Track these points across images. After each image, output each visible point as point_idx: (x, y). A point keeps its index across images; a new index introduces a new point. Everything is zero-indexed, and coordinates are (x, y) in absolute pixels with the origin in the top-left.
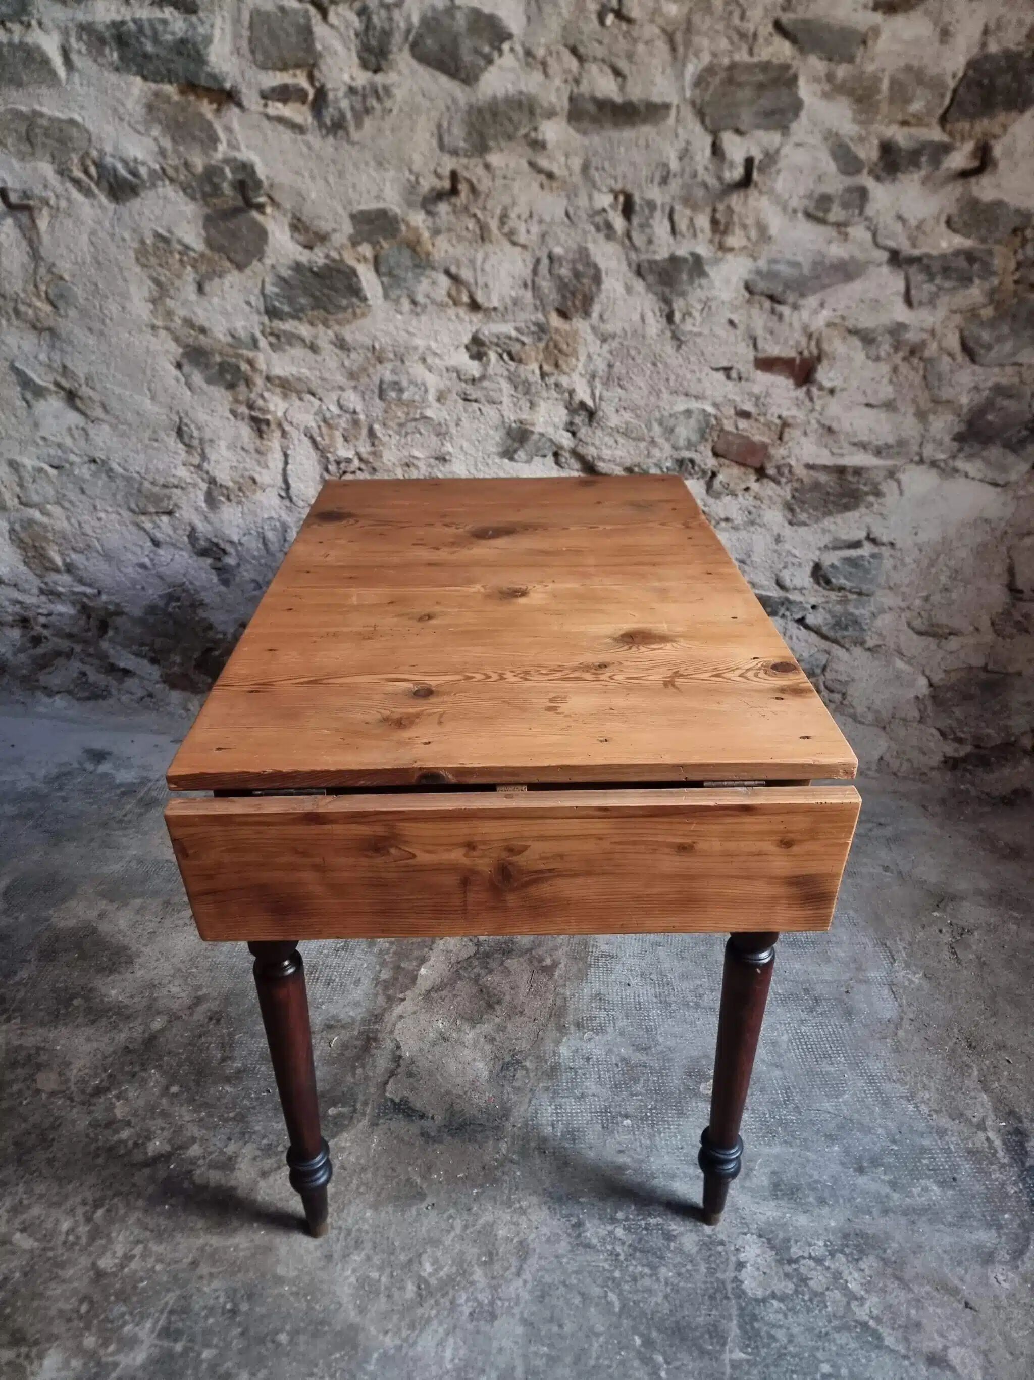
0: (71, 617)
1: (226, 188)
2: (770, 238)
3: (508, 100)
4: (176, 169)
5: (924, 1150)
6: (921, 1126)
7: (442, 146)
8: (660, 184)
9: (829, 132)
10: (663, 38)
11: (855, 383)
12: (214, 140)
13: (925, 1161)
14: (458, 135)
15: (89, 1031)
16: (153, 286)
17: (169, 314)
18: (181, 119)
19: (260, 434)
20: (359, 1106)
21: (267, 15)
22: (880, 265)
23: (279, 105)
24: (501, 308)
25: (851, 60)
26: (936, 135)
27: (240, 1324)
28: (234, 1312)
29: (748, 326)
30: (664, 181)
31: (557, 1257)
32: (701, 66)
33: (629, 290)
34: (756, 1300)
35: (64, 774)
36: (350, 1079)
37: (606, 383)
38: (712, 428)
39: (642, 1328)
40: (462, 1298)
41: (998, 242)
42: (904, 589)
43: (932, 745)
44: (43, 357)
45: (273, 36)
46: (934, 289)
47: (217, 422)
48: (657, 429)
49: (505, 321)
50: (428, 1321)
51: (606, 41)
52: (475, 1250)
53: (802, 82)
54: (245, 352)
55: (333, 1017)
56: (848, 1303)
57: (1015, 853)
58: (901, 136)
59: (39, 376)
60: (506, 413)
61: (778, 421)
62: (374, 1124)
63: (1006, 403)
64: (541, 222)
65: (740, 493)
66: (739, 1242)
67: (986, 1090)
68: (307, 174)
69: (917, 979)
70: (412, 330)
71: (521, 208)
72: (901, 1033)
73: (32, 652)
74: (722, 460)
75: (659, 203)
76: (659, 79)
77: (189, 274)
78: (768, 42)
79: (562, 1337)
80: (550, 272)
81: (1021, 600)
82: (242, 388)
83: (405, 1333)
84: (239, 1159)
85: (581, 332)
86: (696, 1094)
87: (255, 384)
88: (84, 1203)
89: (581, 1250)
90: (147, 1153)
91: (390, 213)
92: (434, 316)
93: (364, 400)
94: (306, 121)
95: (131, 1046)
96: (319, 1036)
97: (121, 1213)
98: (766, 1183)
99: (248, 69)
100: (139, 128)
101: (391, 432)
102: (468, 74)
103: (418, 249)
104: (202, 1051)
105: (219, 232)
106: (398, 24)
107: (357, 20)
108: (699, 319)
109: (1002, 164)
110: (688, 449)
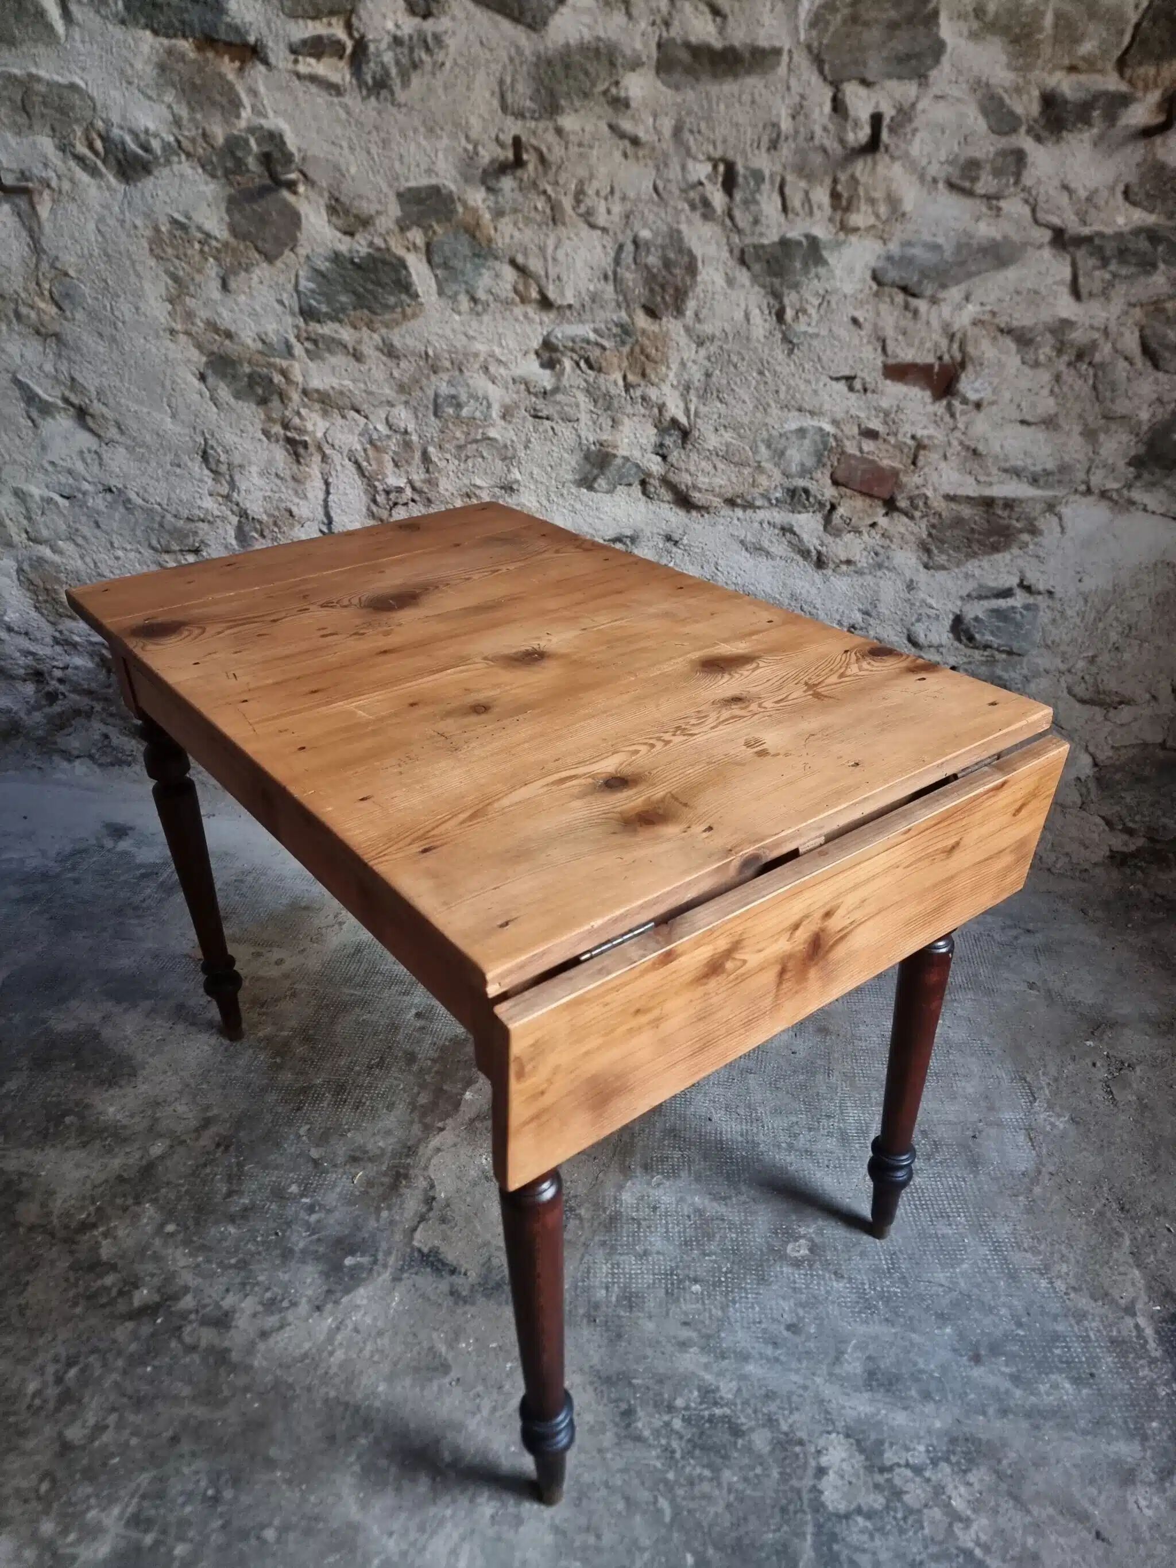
0: (89, 671)
1: (251, 162)
2: (904, 215)
3: (584, 48)
4: (193, 141)
5: (1056, 1337)
6: (1055, 1307)
7: (504, 107)
8: (769, 150)
9: (979, 82)
11: (1007, 395)
12: (236, 104)
13: (1058, 1351)
14: (522, 94)
15: (80, 1155)
16: (170, 282)
17: (190, 315)
18: (198, 81)
19: (297, 457)
20: (380, 1256)
22: (1040, 247)
23: (312, 61)
24: (577, 306)
26: (1112, 83)
27: (221, 1515)
28: (216, 1500)
29: (875, 325)
30: (774, 145)
31: (600, 1451)
33: (730, 282)
34: (838, 1515)
35: (80, 852)
36: (372, 1224)
37: (703, 397)
38: (831, 450)
39: (696, 1544)
42: (1063, 648)
43: (1095, 836)
44: (49, 367)
46: (1108, 276)
47: (248, 445)
48: (764, 452)
49: (582, 322)
50: (441, 1522)
53: (943, 19)
54: (278, 360)
55: (360, 1147)
56: (951, 1525)
58: (1066, 85)
59: (45, 391)
60: (583, 434)
61: (911, 442)
62: (396, 1279)
64: (624, 198)
65: (864, 530)
66: (821, 1443)
67: (1138, 1265)
68: (345, 144)
69: (1061, 1123)
70: (471, 333)
71: (601, 183)
72: (1037, 1189)
73: (47, 710)
74: (843, 490)
75: (767, 173)
76: (767, 19)
77: (212, 268)
79: (598, 1550)
80: (635, 262)
83: (413, 1535)
84: (237, 1315)
85: (674, 336)
86: (782, 1256)
87: (290, 399)
88: (56, 1360)
89: (630, 1444)
90: (132, 1303)
91: (444, 191)
92: (498, 316)
93: (417, 417)
94: (343, 79)
95: (125, 1175)
96: (341, 1170)
97: (97, 1374)
98: (859, 1370)
99: (274, 18)
100: (150, 92)
101: (448, 456)
102: (534, 17)
103: (478, 234)
104: (204, 1183)
105: (244, 216)
108: (815, 317)
110: (802, 476)
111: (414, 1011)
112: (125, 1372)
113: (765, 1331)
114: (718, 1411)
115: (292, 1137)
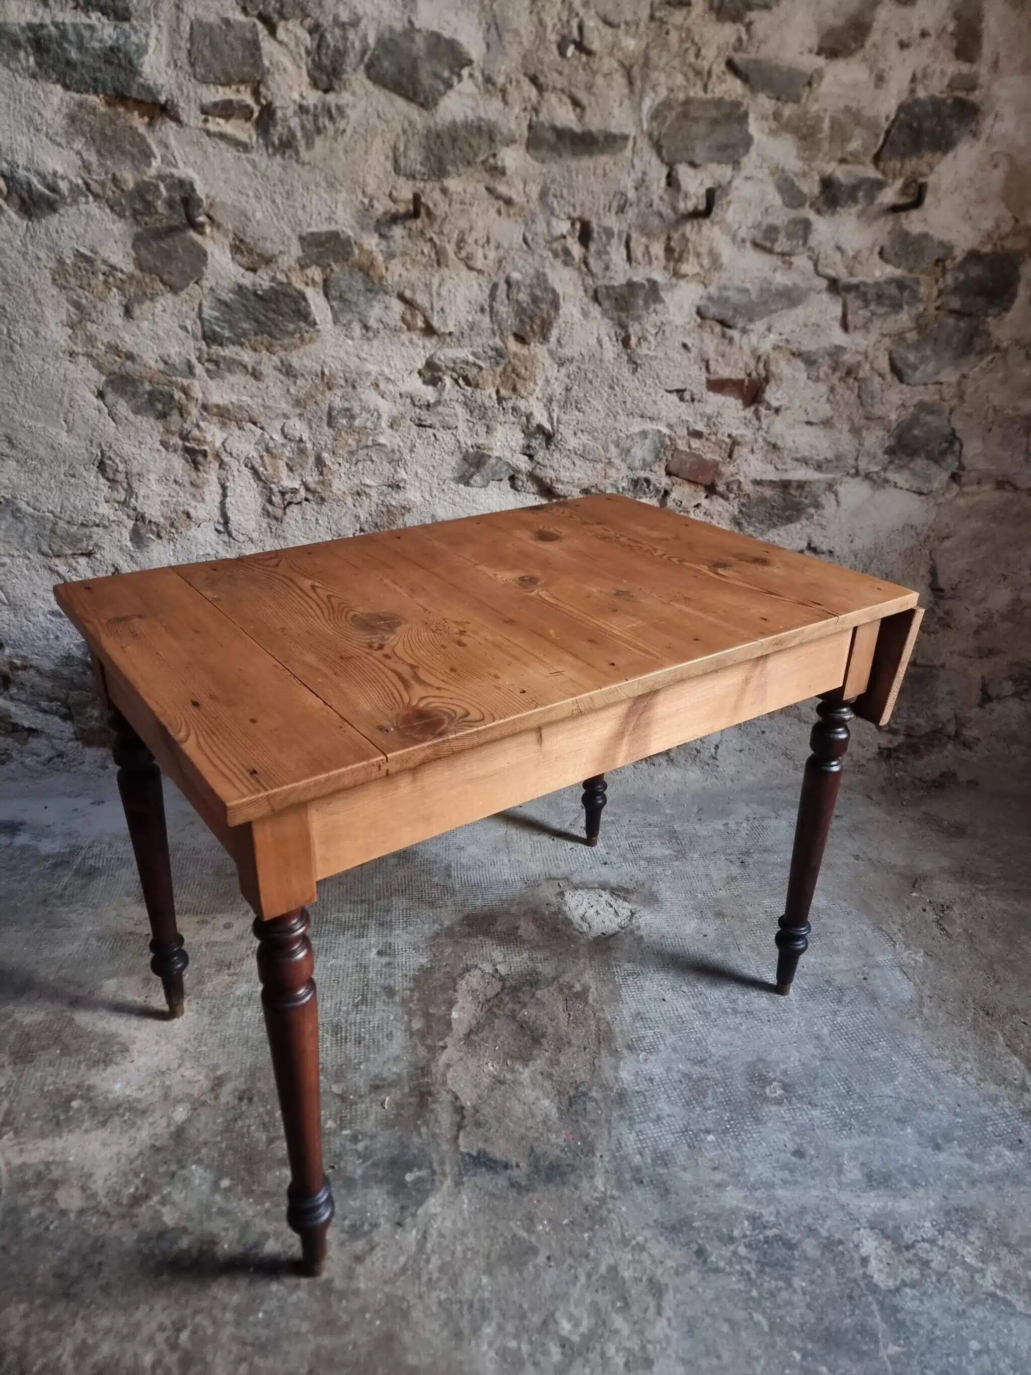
2: (721, 266)
3: (467, 125)
4: (103, 185)
5: (985, 1119)
6: (973, 1096)
7: (397, 169)
8: (617, 213)
9: (777, 168)
10: (621, 71)
11: (797, 402)
12: (147, 155)
13: (990, 1129)
14: (414, 158)
15: (101, 1135)
16: (72, 309)
17: (91, 340)
18: (108, 132)
19: (196, 466)
20: (436, 1166)
21: (211, 26)
22: (819, 292)
23: (222, 121)
24: (457, 333)
25: (797, 100)
26: (871, 173)
29: (701, 350)
30: (621, 210)
31: (691, 1288)
32: (657, 101)
33: (585, 314)
34: (891, 1292)
36: (416, 1140)
37: (564, 406)
38: (666, 448)
39: (796, 1342)
40: (611, 1350)
41: (923, 271)
43: (869, 737)
45: (214, 47)
46: (868, 314)
47: (146, 454)
48: (613, 450)
49: (461, 346)
51: (566, 71)
52: (608, 1297)
53: (751, 119)
54: (179, 380)
55: (376, 1076)
56: (972, 1277)
57: (960, 831)
58: (841, 173)
60: (462, 439)
61: (728, 440)
62: (458, 1184)
63: (929, 418)
64: (498, 247)
65: (691, 510)
66: (855, 1238)
67: (1015, 1052)
68: (251, 194)
69: (920, 957)
70: (363, 355)
71: (479, 233)
72: (925, 1010)
74: (675, 479)
75: (616, 230)
76: (616, 112)
77: (115, 297)
78: (721, 80)
79: (724, 1368)
80: (508, 296)
81: (942, 598)
85: (539, 357)
86: (766, 1099)
87: (189, 414)
88: (162, 1328)
89: (712, 1277)
91: (342, 236)
92: (387, 341)
93: (311, 428)
94: (251, 138)
95: (158, 1144)
96: (368, 1100)
97: (210, 1331)
98: (859, 1176)
99: (185, 82)
100: (58, 139)
101: (341, 461)
102: (426, 98)
103: (371, 273)
104: (243, 1136)
105: (150, 252)
106: (353, 44)
107: (308, 37)
108: (654, 343)
109: (928, 200)
110: (643, 468)
111: (374, 951)
112: (237, 1324)
113: (777, 1161)
114: (769, 1233)
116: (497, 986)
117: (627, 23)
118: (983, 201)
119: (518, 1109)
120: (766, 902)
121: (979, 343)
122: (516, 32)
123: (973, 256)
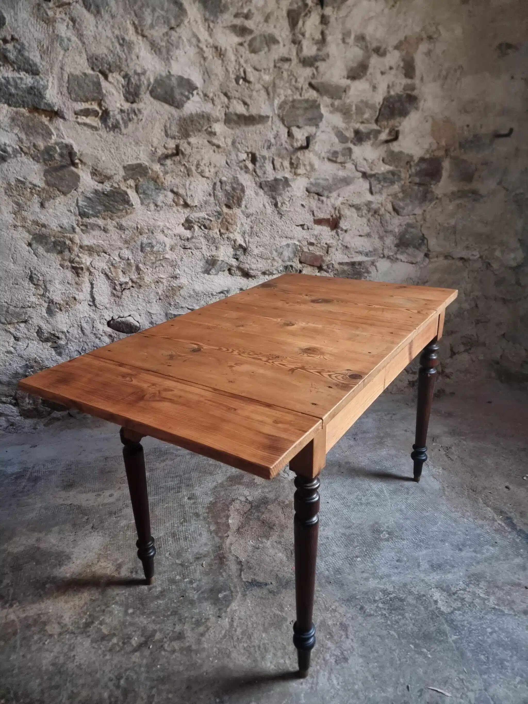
2: (315, 169)
3: (198, 115)
4: (29, 148)
5: (479, 535)
6: (473, 526)
7: (167, 135)
8: (267, 149)
9: (335, 127)
10: (264, 89)
11: (354, 227)
12: (50, 134)
13: (482, 539)
14: (174, 130)
15: (64, 598)
16: (15, 205)
17: (24, 219)
18: (31, 124)
19: (78, 275)
20: (232, 589)
21: (77, 76)
22: (359, 178)
23: (84, 118)
24: (199, 206)
25: (340, 98)
26: (375, 127)
30: (269, 147)
31: (360, 624)
32: (281, 101)
33: (257, 194)
34: (449, 613)
36: (221, 579)
37: (250, 236)
38: (298, 251)
39: (411, 641)
40: (328, 656)
41: (402, 167)
45: (79, 85)
46: (381, 187)
47: (53, 271)
48: (275, 254)
49: (201, 212)
50: (318, 672)
51: (240, 90)
52: (322, 634)
53: (322, 107)
54: (68, 235)
55: (197, 553)
56: (484, 602)
57: (449, 415)
58: (362, 128)
60: (205, 253)
61: (326, 246)
62: (244, 595)
63: (412, 230)
64: (215, 167)
66: (430, 593)
67: (488, 506)
68: (100, 149)
69: (441, 470)
70: (156, 218)
71: (206, 161)
72: (446, 493)
74: (304, 265)
75: (267, 156)
76: (263, 106)
77: (36, 199)
78: (307, 92)
79: (380, 656)
80: (221, 188)
82: (67, 253)
84: (185, 632)
85: (238, 215)
86: (381, 540)
87: (73, 250)
88: (111, 680)
89: (368, 618)
90: (133, 646)
91: (143, 165)
92: (166, 211)
93: (133, 253)
94: (98, 124)
96: (195, 564)
97: (135, 677)
98: (428, 566)
99: (66, 101)
100: (6, 129)
101: (148, 267)
102: (178, 104)
103: (158, 181)
105: (52, 177)
106: (143, 82)
107: (123, 80)
108: (288, 205)
109: (400, 137)
110: (289, 261)
111: (186, 498)
112: (148, 672)
113: (390, 565)
114: (392, 596)
115: (164, 559)
116: (249, 506)
117: (264, 69)
118: (423, 136)
119: (267, 559)
120: (368, 455)
121: (429, 196)
122: (216, 75)
123: (422, 160)
